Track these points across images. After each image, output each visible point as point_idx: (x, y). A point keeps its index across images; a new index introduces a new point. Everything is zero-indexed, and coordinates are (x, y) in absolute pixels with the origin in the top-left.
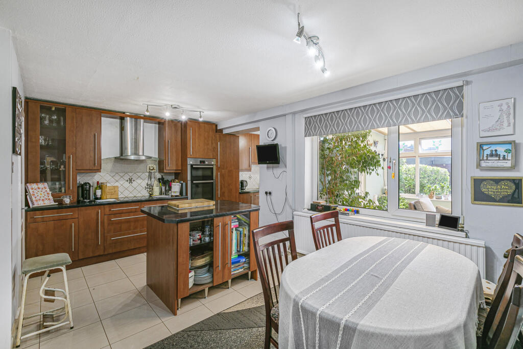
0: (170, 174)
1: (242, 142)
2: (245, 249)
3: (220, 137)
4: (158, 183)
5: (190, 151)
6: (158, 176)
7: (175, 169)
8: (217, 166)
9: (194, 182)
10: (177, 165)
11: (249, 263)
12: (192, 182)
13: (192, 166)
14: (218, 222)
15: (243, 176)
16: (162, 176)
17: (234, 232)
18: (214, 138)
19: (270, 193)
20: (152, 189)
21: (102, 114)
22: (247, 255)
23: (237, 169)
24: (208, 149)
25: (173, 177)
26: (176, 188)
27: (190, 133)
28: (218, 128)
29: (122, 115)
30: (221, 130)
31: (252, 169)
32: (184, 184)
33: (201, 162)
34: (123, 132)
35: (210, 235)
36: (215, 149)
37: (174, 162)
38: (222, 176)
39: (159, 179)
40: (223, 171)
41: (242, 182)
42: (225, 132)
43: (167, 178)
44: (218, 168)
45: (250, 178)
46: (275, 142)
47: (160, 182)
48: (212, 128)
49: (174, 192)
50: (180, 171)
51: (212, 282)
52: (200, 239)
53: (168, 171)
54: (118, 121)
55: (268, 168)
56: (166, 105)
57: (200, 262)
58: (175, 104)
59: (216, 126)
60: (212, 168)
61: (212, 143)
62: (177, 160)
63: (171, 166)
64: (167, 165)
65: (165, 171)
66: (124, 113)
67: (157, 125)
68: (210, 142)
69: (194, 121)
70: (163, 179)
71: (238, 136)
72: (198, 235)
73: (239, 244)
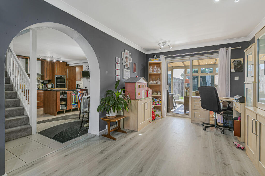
0: (46, 81)
1: (77, 69)
2: (77, 101)
3: (68, 68)
4: (41, 84)
5: (56, 72)
6: (41, 81)
7: (49, 79)
8: (67, 78)
9: (58, 84)
10: (50, 77)
11: (78, 106)
12: (57, 84)
13: (56, 78)
14: (69, 92)
15: (77, 83)
16: (43, 81)
17: (73, 96)
18: (65, 67)
19: (87, 87)
20: (39, 87)
21: (20, 57)
22: (77, 103)
23: (75, 79)
24: (63, 72)
25: (48, 82)
26: (50, 86)
27: (56, 66)
28: (68, 64)
29: (27, 58)
30: (69, 65)
31: (82, 80)
32: (53, 84)
33: (60, 76)
34: (27, 64)
35: (66, 96)
36: (66, 72)
37: (49, 76)
38: (69, 82)
39: (42, 83)
40: (69, 80)
41: (77, 85)
42: (70, 65)
43: (45, 82)
44: (67, 79)
45: (81, 83)
46: (88, 70)
47: (42, 84)
48: (65, 64)
49: (49, 87)
50: (51, 80)
51: (66, 109)
52: (63, 97)
53: (46, 80)
54: (24, 60)
55: (86, 79)
56: (48, 56)
57: (63, 103)
58: (51, 56)
59: (66, 63)
60: (65, 79)
61: (65, 69)
62: (50, 75)
63: (47, 77)
64: (46, 77)
65: (45, 80)
66: (28, 57)
67: (41, 62)
68: (64, 69)
69: (58, 61)
70: (44, 82)
71: (76, 67)
72: (62, 96)
73: (75, 100)
